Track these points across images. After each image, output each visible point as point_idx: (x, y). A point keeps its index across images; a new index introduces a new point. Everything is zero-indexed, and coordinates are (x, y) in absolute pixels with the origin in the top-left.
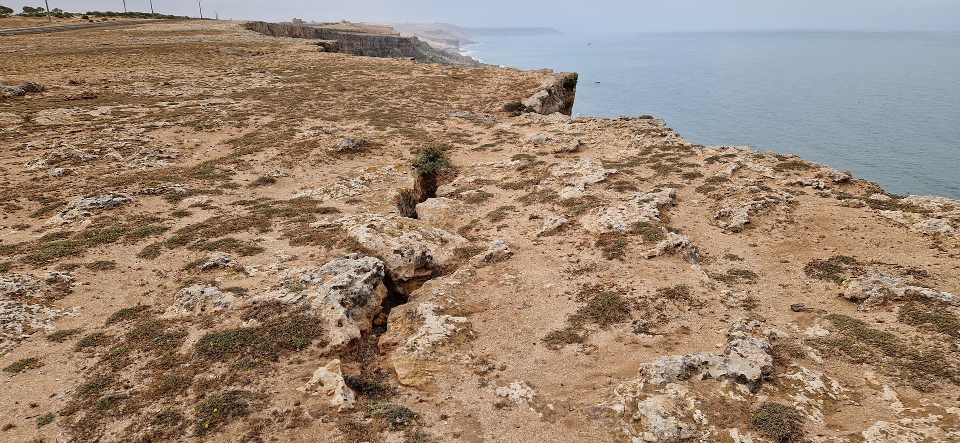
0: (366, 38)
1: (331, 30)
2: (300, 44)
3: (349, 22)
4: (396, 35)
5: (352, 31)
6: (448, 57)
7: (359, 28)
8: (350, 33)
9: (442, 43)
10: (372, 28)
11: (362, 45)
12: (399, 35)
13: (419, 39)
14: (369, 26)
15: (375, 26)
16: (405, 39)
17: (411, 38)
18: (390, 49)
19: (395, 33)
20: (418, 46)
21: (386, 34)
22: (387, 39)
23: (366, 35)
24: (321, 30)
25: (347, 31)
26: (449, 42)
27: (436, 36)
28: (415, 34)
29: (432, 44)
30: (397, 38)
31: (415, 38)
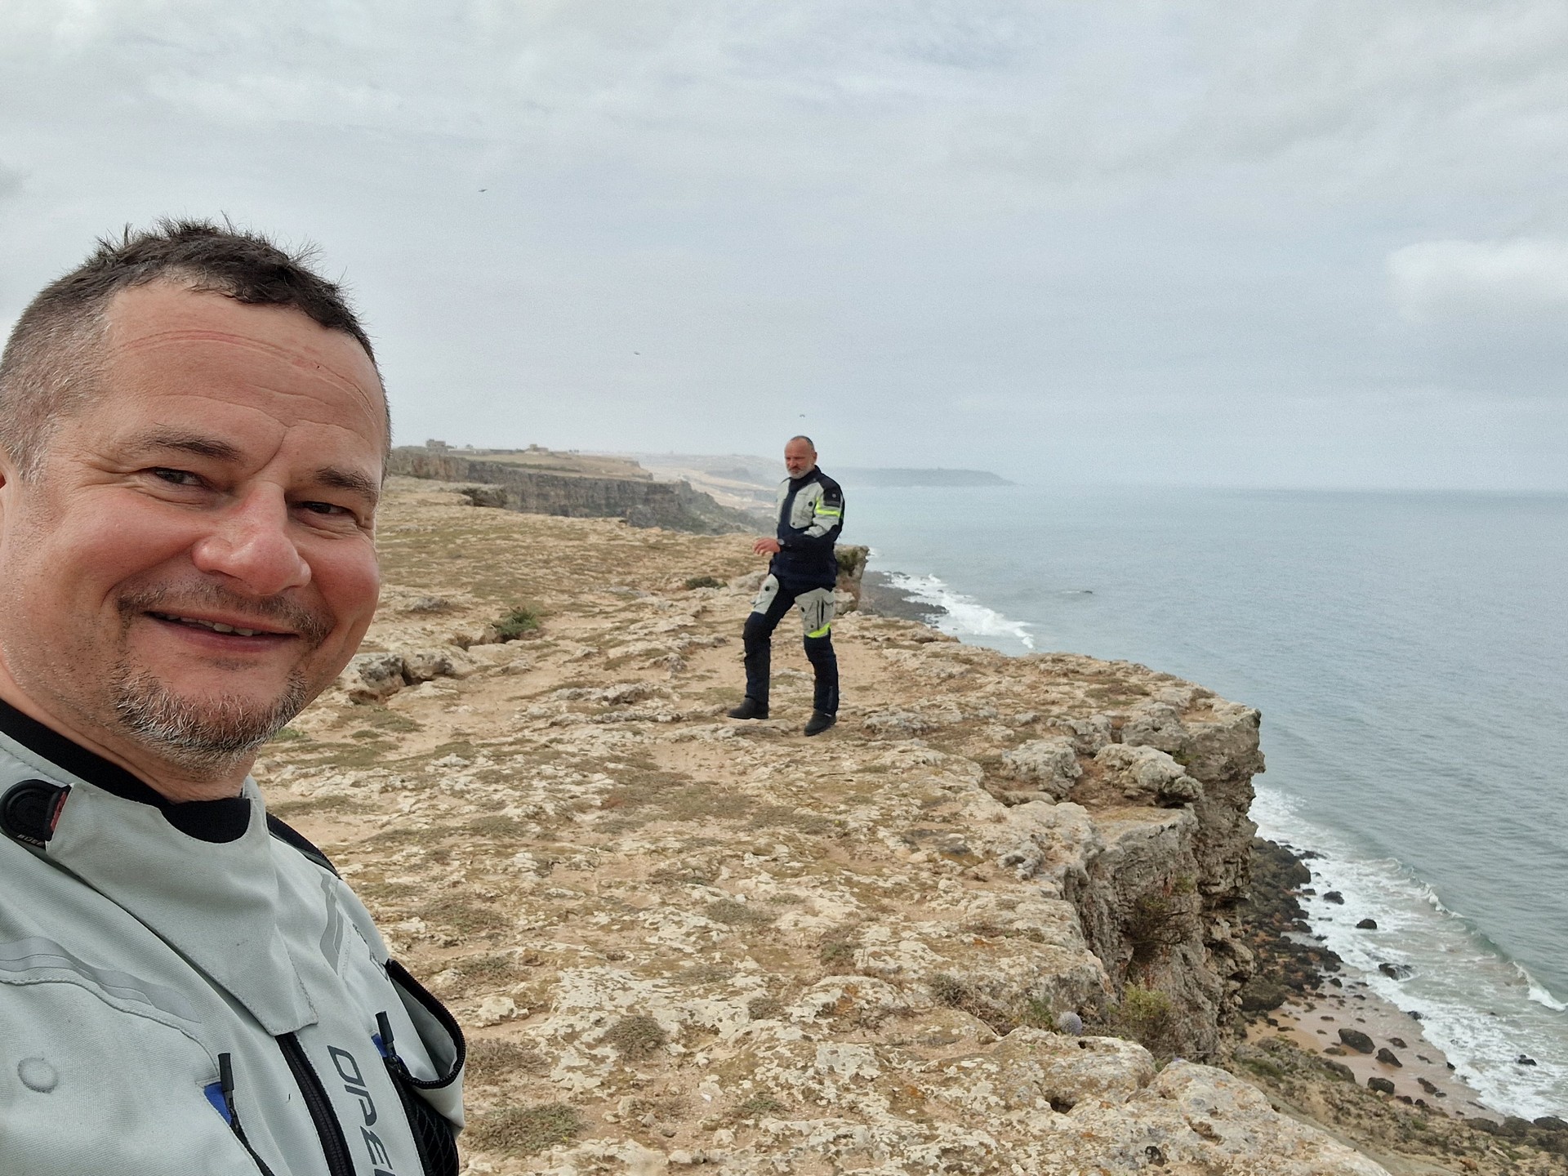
0: (577, 483)
1: (505, 464)
2: (427, 490)
3: (545, 450)
4: (643, 477)
5: (549, 468)
6: (753, 525)
7: (565, 462)
8: (544, 472)
9: (745, 496)
10: (593, 462)
11: (569, 495)
12: (650, 476)
13: (695, 486)
14: (588, 458)
15: (599, 459)
16: (661, 486)
17: (674, 486)
18: (626, 506)
19: (641, 473)
20: (689, 500)
21: (621, 474)
22: (623, 486)
23: (577, 475)
24: (483, 463)
25: (539, 467)
27: (733, 483)
28: (685, 477)
29: (721, 499)
30: (644, 484)
31: (685, 485)
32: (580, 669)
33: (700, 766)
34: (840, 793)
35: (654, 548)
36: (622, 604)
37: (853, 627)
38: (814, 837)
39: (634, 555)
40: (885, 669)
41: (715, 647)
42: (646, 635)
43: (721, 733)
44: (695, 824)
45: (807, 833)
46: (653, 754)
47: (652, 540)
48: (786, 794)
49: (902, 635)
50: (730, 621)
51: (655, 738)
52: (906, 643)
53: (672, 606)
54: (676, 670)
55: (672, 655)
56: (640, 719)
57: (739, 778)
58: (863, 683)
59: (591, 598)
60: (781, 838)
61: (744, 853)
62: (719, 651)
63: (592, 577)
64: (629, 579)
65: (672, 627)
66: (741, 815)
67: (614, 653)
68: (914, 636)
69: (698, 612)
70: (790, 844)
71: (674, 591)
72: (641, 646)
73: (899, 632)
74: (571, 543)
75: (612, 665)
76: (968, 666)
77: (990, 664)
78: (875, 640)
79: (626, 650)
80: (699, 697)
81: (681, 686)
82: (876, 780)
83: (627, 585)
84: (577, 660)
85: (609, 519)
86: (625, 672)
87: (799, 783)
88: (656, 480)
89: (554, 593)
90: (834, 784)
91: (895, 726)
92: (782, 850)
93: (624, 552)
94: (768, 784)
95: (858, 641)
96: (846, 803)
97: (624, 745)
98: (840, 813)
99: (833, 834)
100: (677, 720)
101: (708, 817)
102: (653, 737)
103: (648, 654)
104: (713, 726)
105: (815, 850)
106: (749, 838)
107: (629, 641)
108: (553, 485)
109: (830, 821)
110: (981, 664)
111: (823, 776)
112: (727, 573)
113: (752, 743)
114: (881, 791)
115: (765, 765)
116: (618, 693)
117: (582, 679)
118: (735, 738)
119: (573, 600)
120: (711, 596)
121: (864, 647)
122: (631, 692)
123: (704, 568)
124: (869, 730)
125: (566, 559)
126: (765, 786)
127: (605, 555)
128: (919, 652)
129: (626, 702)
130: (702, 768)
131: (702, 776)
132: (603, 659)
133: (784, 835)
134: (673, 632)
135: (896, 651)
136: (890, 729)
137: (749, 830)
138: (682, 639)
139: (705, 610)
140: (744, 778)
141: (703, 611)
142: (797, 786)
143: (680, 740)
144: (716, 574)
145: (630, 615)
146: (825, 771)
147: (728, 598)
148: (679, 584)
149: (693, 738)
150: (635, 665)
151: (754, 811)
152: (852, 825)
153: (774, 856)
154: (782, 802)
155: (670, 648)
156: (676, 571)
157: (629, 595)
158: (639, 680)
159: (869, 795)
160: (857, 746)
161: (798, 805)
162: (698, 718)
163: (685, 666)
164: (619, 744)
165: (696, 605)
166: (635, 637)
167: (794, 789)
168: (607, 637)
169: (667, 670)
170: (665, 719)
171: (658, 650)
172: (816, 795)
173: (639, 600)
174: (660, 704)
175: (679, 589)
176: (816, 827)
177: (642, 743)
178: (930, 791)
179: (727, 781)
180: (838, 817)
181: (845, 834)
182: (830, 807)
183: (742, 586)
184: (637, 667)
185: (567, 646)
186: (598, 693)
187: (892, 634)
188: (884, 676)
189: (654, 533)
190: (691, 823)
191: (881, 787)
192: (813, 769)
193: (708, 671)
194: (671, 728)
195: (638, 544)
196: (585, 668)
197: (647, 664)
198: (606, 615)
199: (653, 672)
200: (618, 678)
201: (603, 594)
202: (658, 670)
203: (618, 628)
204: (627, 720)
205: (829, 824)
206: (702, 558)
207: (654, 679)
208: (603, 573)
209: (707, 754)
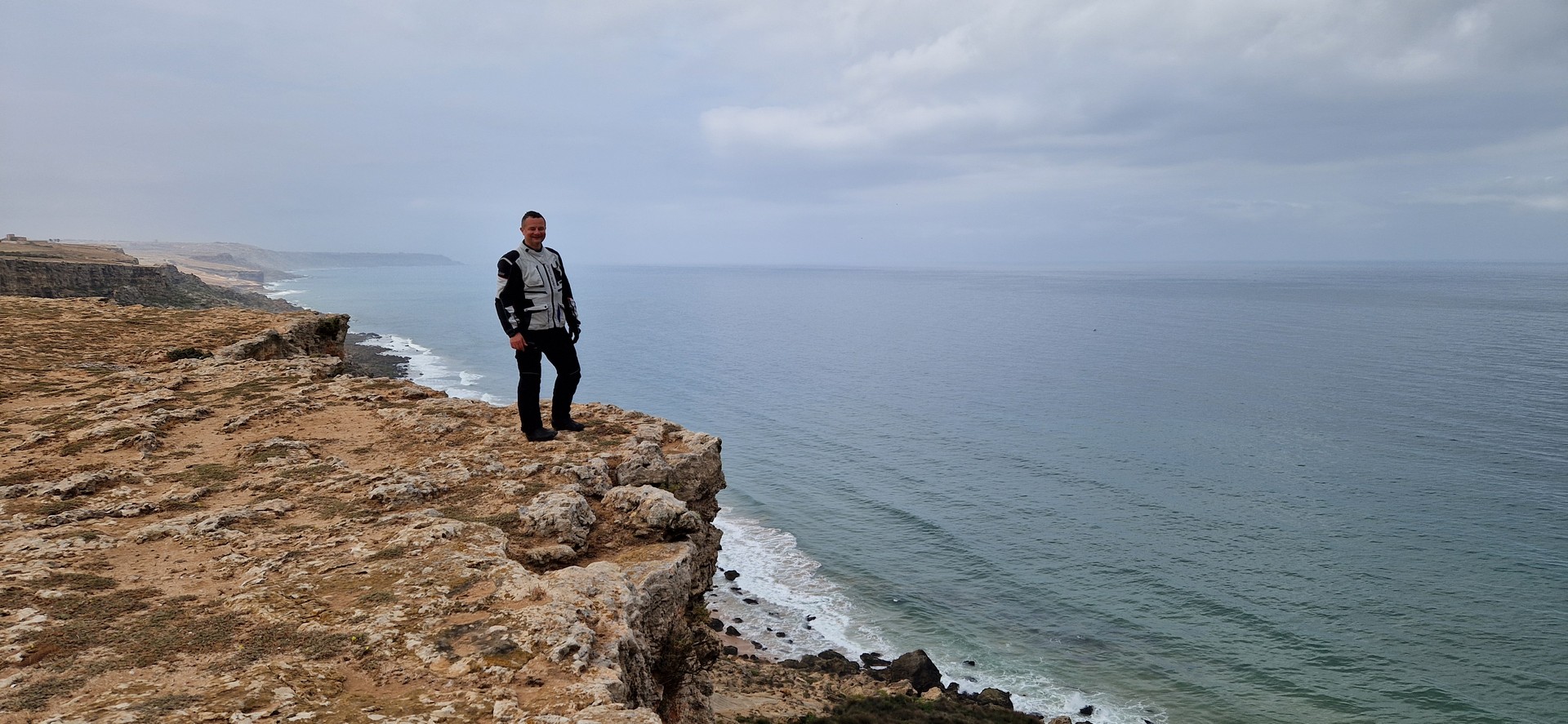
0: (60, 268)
3: (24, 239)
4: (129, 262)
5: (28, 255)
6: (239, 300)
7: (46, 250)
8: (23, 259)
9: (230, 276)
10: (75, 250)
11: (52, 280)
12: (136, 261)
13: (180, 269)
16: (147, 269)
17: (162, 268)
18: (113, 287)
19: (126, 258)
20: (177, 281)
21: (105, 261)
22: (108, 270)
23: (60, 261)
25: (18, 254)
26: (242, 275)
27: (218, 266)
28: (171, 261)
29: (205, 278)
30: (129, 268)
31: (172, 268)
32: (31, 456)
33: (174, 572)
34: (353, 590)
35: (132, 323)
36: (93, 380)
37: (344, 389)
38: (326, 665)
39: (111, 331)
40: (382, 428)
41: (198, 420)
42: (115, 412)
43: (202, 526)
44: (162, 670)
45: (316, 659)
46: (111, 561)
47: (132, 316)
48: (286, 605)
49: (393, 393)
50: (214, 392)
51: (116, 541)
52: (400, 401)
53: (149, 379)
54: (150, 449)
55: (145, 433)
56: (98, 516)
57: (222, 585)
58: (361, 446)
59: (59, 375)
60: (282, 675)
61: (230, 712)
62: (202, 423)
63: (62, 354)
64: (104, 353)
65: (147, 402)
66: (227, 645)
67: (74, 436)
68: (406, 393)
69: (179, 383)
70: (295, 682)
71: (155, 363)
72: (107, 426)
73: (390, 391)
74: (40, 322)
75: (71, 450)
76: (463, 420)
77: (482, 415)
78: (368, 400)
79: (89, 431)
80: (176, 478)
81: (157, 467)
82: (394, 568)
83: (101, 360)
84: (28, 447)
85: (88, 299)
86: (88, 457)
87: (302, 586)
88: (142, 263)
89: (14, 372)
90: (344, 578)
91: (404, 494)
92: (285, 694)
93: (100, 328)
94: (261, 591)
95: (351, 402)
96: (362, 604)
97: (73, 555)
98: (357, 621)
99: (349, 655)
100: (147, 511)
101: (180, 655)
102: (112, 540)
103: (116, 434)
104: (190, 517)
105: (328, 684)
106: (237, 683)
107: (95, 421)
108: (33, 270)
109: (345, 638)
110: (474, 416)
111: (329, 570)
112: (213, 344)
113: (241, 533)
114: (401, 581)
115: (258, 562)
116: (73, 485)
117: (32, 468)
118: (220, 530)
119: (36, 378)
120: (194, 366)
121: (357, 408)
122: (90, 482)
123: (188, 339)
124: (375, 501)
125: (34, 338)
126: (257, 597)
127: (79, 332)
128: (413, 410)
129: (83, 494)
130: (176, 576)
131: (174, 589)
132: (62, 443)
133: (287, 670)
134: (149, 408)
135: (391, 410)
136: (399, 497)
137: (237, 668)
138: (158, 415)
139: (186, 381)
140: (231, 583)
141: (184, 383)
142: (299, 591)
143: (150, 538)
144: (201, 345)
145: (100, 391)
146: (332, 563)
147: (212, 368)
148: (160, 356)
149: (166, 534)
150: (98, 447)
151: (244, 636)
152: (375, 638)
153: (272, 710)
154: (281, 618)
155: (143, 426)
156: (158, 343)
157: (105, 372)
158: (104, 465)
159: (388, 590)
160: (365, 523)
161: (304, 619)
162: (174, 507)
163: (162, 443)
164: (65, 554)
165: (176, 377)
166: (102, 415)
167: (296, 596)
168: (69, 417)
169: (139, 450)
170: (130, 512)
171: (128, 429)
172: (324, 599)
173: (114, 375)
174: (128, 492)
175: (160, 361)
176: (326, 648)
177: (97, 548)
178: (457, 573)
179: (207, 591)
180: (355, 627)
181: (366, 653)
182: (343, 615)
183: (227, 355)
184: (102, 450)
185: (21, 429)
186: (47, 486)
187: (384, 393)
188: (382, 436)
189: (134, 311)
190: (155, 668)
191: (399, 575)
192: (317, 562)
193: (189, 447)
194: (140, 522)
195: (116, 320)
196: (38, 455)
197: (115, 445)
198: (72, 392)
199: (124, 453)
200: (79, 463)
201: (73, 370)
202: (129, 450)
203: (85, 406)
204: (80, 519)
205: (344, 642)
206: (186, 330)
207: (122, 461)
208: (74, 349)
209: (184, 553)
